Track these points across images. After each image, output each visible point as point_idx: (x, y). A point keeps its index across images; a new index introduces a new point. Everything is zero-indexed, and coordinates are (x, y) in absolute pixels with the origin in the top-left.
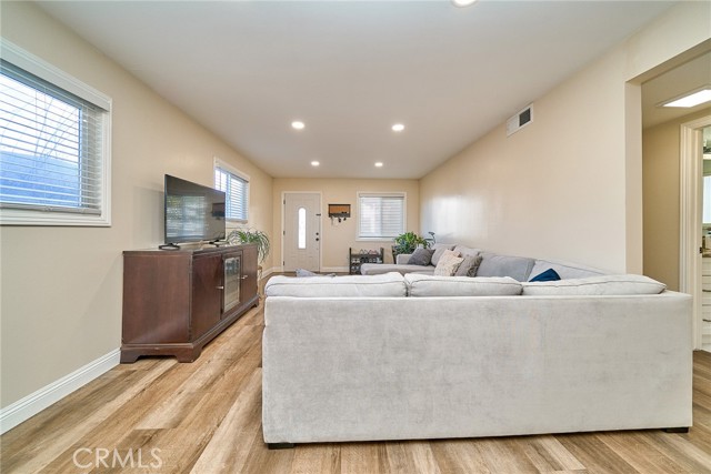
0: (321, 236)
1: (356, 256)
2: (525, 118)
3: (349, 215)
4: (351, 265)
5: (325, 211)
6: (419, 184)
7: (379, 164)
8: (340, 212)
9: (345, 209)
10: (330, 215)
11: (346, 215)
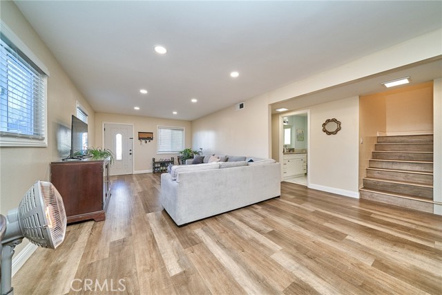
0: (133, 152)
1: (157, 163)
2: (241, 106)
3: (152, 139)
4: (154, 168)
5: (136, 136)
6: (192, 124)
7: (175, 113)
8: (146, 137)
9: (149, 136)
10: (140, 139)
11: (150, 139)
